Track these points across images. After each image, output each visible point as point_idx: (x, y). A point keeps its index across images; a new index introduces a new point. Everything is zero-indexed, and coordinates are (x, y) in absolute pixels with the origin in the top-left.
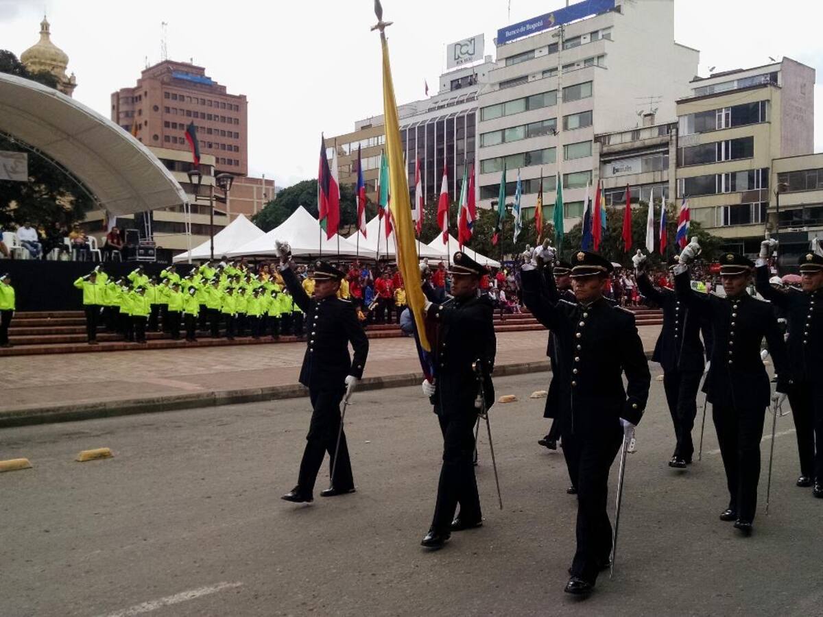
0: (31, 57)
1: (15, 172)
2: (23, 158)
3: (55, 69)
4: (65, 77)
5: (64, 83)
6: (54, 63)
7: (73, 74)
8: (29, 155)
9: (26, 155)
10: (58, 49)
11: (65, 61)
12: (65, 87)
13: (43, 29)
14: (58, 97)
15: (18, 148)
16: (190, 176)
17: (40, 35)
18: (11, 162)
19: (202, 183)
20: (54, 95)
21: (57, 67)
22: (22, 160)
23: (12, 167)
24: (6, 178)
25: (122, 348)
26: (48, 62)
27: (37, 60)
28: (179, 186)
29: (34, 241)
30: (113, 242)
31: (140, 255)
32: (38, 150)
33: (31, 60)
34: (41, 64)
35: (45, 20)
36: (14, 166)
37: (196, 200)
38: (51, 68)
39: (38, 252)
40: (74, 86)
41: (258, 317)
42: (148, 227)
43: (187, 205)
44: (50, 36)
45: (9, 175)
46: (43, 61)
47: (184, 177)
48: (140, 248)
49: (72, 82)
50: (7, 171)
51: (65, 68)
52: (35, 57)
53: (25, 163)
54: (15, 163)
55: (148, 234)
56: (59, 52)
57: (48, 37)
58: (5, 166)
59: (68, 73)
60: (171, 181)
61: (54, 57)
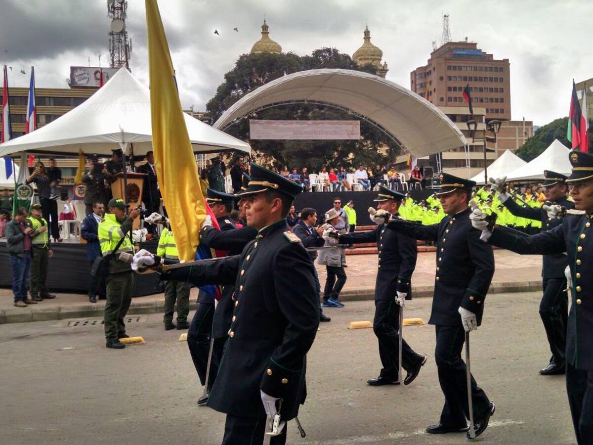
0: (359, 56)
1: (352, 134)
2: (357, 124)
3: (374, 62)
4: (381, 65)
5: (381, 70)
6: (373, 57)
7: (385, 63)
8: (360, 122)
9: (359, 122)
10: (376, 47)
11: (380, 55)
12: (381, 72)
13: (365, 35)
14: (377, 80)
15: (354, 118)
16: (468, 125)
17: (364, 40)
18: (350, 127)
19: (478, 129)
20: (375, 79)
21: (375, 59)
22: (357, 126)
24: (347, 138)
25: (424, 250)
26: (370, 57)
27: (362, 57)
28: (461, 133)
29: (365, 179)
30: (415, 176)
31: (434, 185)
32: (366, 118)
33: (359, 58)
34: (365, 59)
36: (352, 130)
37: (473, 142)
38: (372, 61)
39: (368, 186)
40: (387, 70)
41: (525, 227)
42: (439, 164)
43: (467, 146)
44: (371, 39)
46: (366, 57)
47: (465, 126)
48: (434, 180)
49: (385, 69)
50: (348, 134)
51: (381, 59)
52: (362, 56)
53: (359, 127)
54: (352, 128)
55: (439, 169)
56: (376, 49)
57: (369, 40)
58: (346, 131)
59: (382, 63)
60: (454, 129)
61: (373, 53)
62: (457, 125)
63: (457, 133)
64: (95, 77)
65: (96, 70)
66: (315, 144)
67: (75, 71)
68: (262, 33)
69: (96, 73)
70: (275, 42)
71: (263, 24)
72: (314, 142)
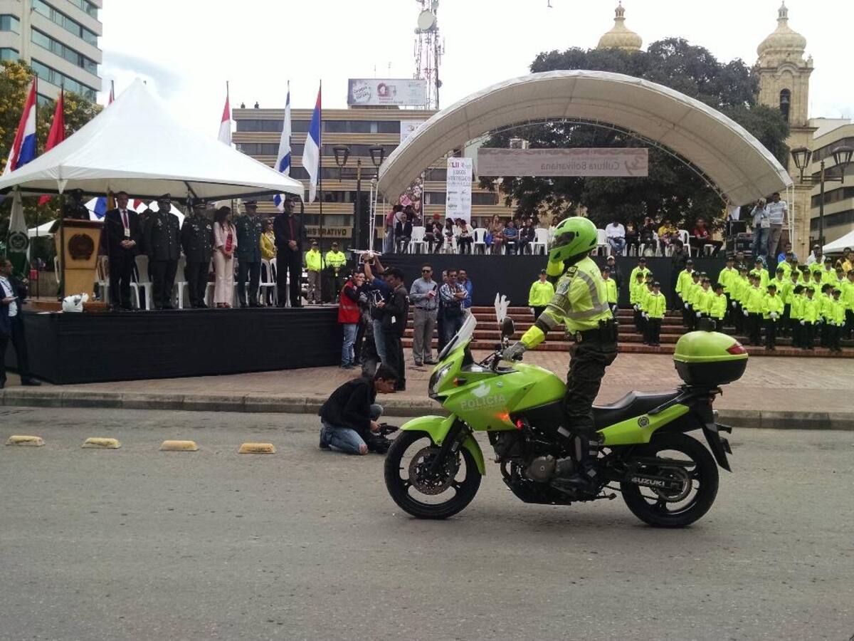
0: (767, 48)
1: (635, 168)
2: (644, 153)
3: (792, 56)
4: (801, 61)
5: (800, 68)
6: (790, 49)
7: (810, 57)
8: (649, 150)
9: (646, 150)
10: (795, 33)
11: (802, 45)
12: (801, 72)
13: (780, 15)
15: (639, 143)
17: (777, 22)
18: (631, 158)
20: (638, 84)
21: (793, 52)
22: (643, 156)
23: (633, 164)
24: (627, 175)
26: (784, 49)
27: (772, 49)
29: (620, 237)
33: (767, 50)
34: (777, 52)
35: (783, 5)
36: (635, 162)
38: (787, 54)
40: (812, 69)
44: (788, 21)
45: (630, 172)
46: (778, 49)
49: (809, 66)
50: (628, 168)
51: (803, 52)
52: (771, 47)
53: (646, 158)
54: (636, 159)
56: (796, 36)
57: (785, 23)
58: (626, 163)
59: (805, 57)
60: (770, 161)
61: (789, 43)
63: (775, 167)
65: (381, 82)
66: (626, 184)
67: (354, 85)
68: (615, 19)
69: (380, 87)
70: (632, 33)
71: (617, 6)
72: (624, 181)
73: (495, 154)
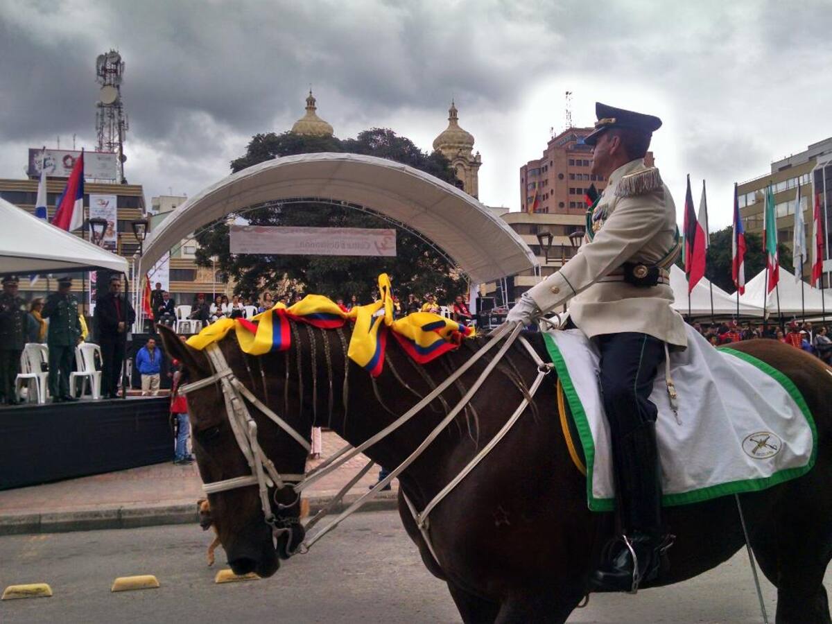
0: (442, 143)
1: (384, 248)
2: (392, 234)
3: (463, 151)
4: (471, 156)
5: (471, 163)
6: (461, 145)
7: (478, 153)
8: (397, 231)
9: (394, 231)
10: (465, 132)
11: (471, 141)
12: (471, 166)
13: (451, 115)
14: (407, 171)
15: (387, 224)
16: (540, 238)
17: (449, 122)
18: (380, 239)
19: (553, 244)
21: (464, 148)
22: (391, 236)
23: (382, 244)
26: (456, 145)
27: (447, 145)
28: (528, 249)
30: (462, 312)
31: (492, 323)
32: (405, 226)
33: (442, 145)
34: (450, 148)
35: (453, 107)
36: (384, 242)
37: (547, 262)
38: (459, 150)
40: (480, 164)
42: (504, 293)
43: (537, 268)
44: (458, 121)
45: (379, 252)
46: (452, 145)
47: (534, 240)
48: (493, 316)
49: (478, 161)
50: (378, 248)
51: (472, 149)
52: (445, 142)
53: (394, 239)
54: (385, 240)
55: (505, 302)
56: (466, 135)
57: (456, 123)
58: (376, 243)
59: (474, 153)
60: (519, 244)
61: (460, 140)
62: (524, 239)
63: (524, 249)
64: (65, 164)
65: (67, 154)
66: (350, 262)
67: (35, 155)
68: (306, 108)
69: (66, 158)
70: (325, 122)
71: (308, 96)
72: (349, 259)
73: (249, 231)
